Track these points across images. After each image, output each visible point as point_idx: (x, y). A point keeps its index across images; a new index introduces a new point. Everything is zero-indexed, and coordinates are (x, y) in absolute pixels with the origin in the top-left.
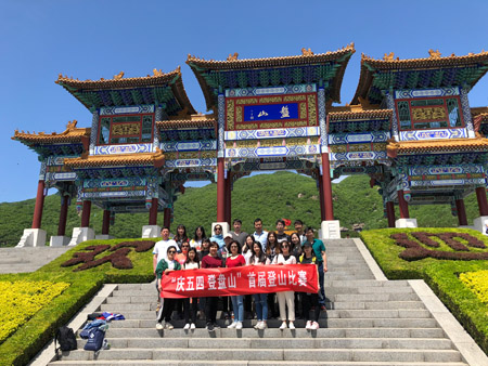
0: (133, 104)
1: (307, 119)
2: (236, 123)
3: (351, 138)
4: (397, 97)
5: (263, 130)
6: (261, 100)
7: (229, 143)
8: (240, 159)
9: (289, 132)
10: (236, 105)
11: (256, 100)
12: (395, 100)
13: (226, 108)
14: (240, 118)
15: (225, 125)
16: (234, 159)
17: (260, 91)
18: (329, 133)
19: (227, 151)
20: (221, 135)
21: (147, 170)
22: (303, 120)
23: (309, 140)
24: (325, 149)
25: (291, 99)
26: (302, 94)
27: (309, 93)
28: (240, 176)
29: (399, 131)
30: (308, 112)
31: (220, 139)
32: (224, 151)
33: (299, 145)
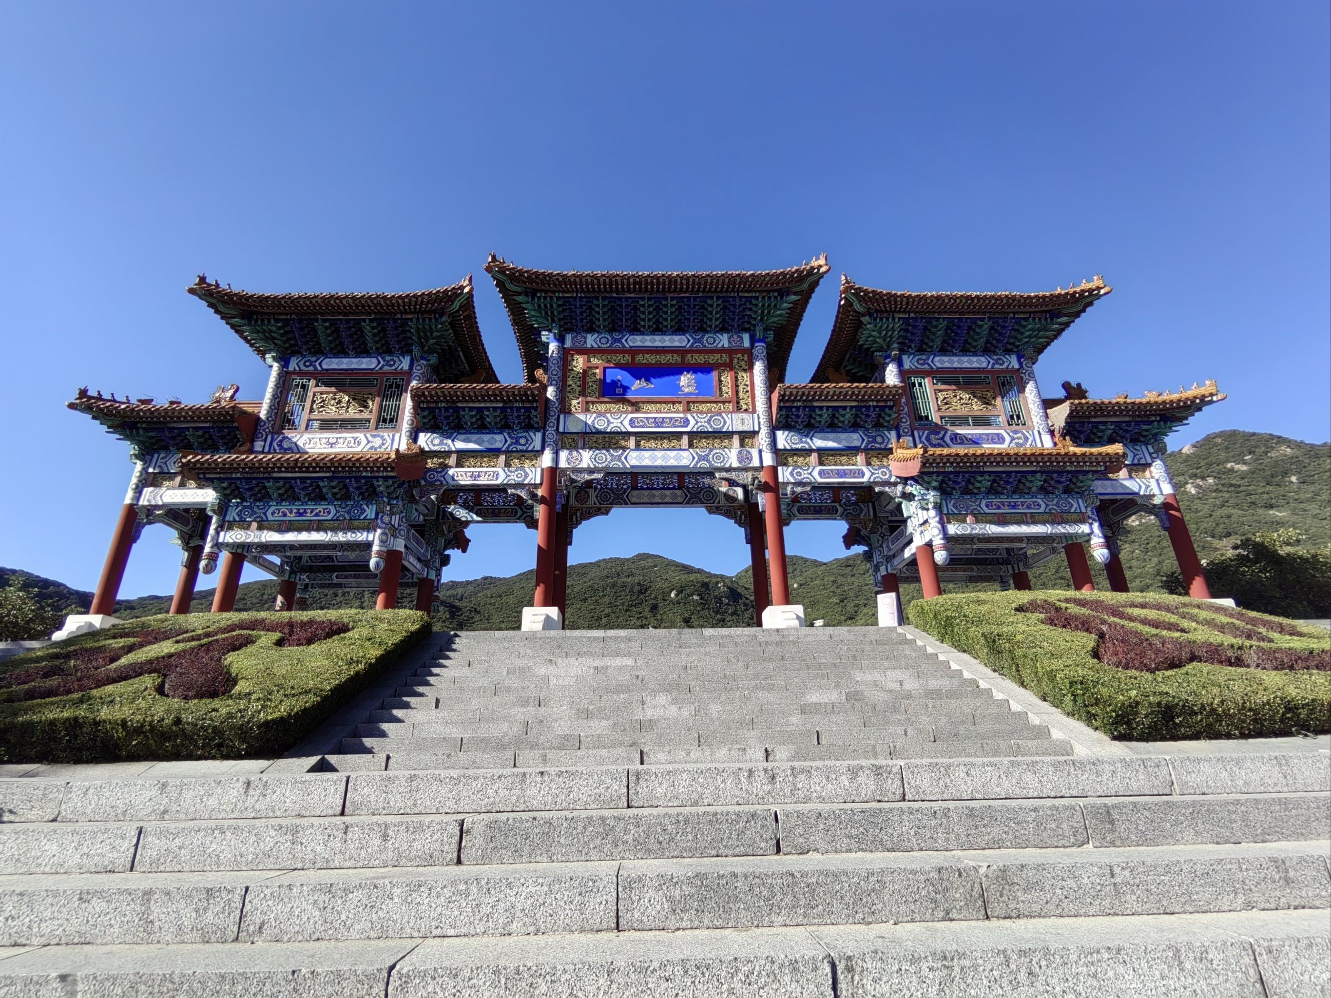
3: (820, 440)
4: (907, 367)
5: (642, 416)
7: (568, 438)
8: (593, 472)
9: (697, 421)
11: (628, 358)
12: (902, 373)
13: (563, 369)
14: (594, 388)
15: (563, 401)
16: (578, 472)
17: (636, 341)
18: (776, 427)
19: (563, 454)
20: (550, 422)
21: (381, 486)
23: (736, 440)
25: (700, 358)
26: (722, 351)
27: (737, 351)
28: (588, 515)
29: (914, 429)
30: (733, 386)
31: (551, 431)
32: (558, 453)
33: (717, 448)
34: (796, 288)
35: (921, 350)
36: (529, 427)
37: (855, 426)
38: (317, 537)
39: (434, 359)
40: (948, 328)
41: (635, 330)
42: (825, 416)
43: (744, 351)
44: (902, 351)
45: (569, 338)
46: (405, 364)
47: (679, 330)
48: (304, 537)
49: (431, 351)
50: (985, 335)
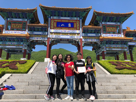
0: (20, 18)
2: (54, 27)
3: (89, 35)
4: (103, 24)
5: (63, 30)
6: (62, 21)
7: (51, 33)
8: (55, 38)
9: (71, 31)
10: (54, 22)
13: (51, 22)
14: (55, 25)
15: (50, 27)
16: (53, 38)
17: (62, 18)
18: (83, 33)
19: (51, 35)
20: (49, 30)
22: (75, 28)
23: (77, 34)
24: (81, 37)
25: (72, 21)
26: (75, 20)
27: (77, 20)
28: (54, 44)
29: (103, 33)
30: (76, 26)
31: (49, 32)
32: (50, 35)
33: (74, 36)
34: (87, 11)
35: (105, 21)
36: (45, 31)
37: (94, 33)
38: (14, 47)
39: (31, 20)
40: (109, 18)
41: (62, 16)
42: (90, 31)
44: (102, 21)
45: (52, 17)
46: (26, 20)
47: (69, 17)
48: (12, 47)
49: (30, 18)
50: (115, 19)
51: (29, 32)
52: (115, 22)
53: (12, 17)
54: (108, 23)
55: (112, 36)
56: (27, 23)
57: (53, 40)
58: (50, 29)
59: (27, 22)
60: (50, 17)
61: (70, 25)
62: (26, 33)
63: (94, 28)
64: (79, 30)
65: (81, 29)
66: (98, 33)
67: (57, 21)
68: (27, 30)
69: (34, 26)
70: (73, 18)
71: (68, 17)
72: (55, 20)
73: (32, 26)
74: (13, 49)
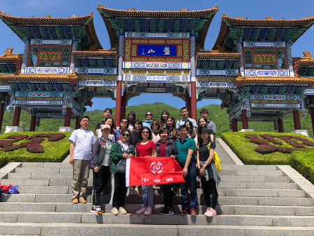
0: (56, 38)
1: (182, 57)
2: (131, 57)
3: (212, 72)
4: (245, 46)
5: (151, 63)
6: (150, 41)
7: (126, 70)
8: (134, 83)
9: (169, 65)
10: (132, 44)
11: (147, 41)
12: (243, 48)
13: (124, 46)
14: (134, 53)
15: (124, 58)
16: (129, 83)
17: (150, 35)
18: (197, 68)
19: (124, 76)
20: (120, 64)
21: (64, 86)
22: (179, 57)
23: (183, 72)
24: (194, 79)
25: (171, 42)
26: (180, 39)
27: (185, 39)
29: (244, 69)
30: (183, 52)
31: (120, 68)
32: (122, 76)
33: (176, 75)
34: (207, 17)
35: (251, 40)
36: (113, 66)
37: (224, 68)
38: (44, 102)
39: (80, 41)
40: (261, 32)
41: (149, 31)
42: (214, 64)
43: (187, 39)
44: (243, 40)
45: (126, 33)
46: (70, 42)
47: (165, 31)
48: (40, 102)
49: (79, 38)
50: (274, 34)
51: (77, 70)
52: (274, 40)
53: (41, 37)
54: (258, 44)
55: (267, 74)
56: (72, 50)
57: (129, 86)
58: (124, 60)
59: (72, 46)
60: (124, 35)
61: (167, 51)
62: (69, 71)
63: (224, 57)
64: (190, 61)
65: (193, 59)
66: (232, 67)
67: (138, 42)
68: (72, 65)
69: (87, 55)
70: (175, 35)
71: (163, 33)
72: (134, 41)
73: (82, 55)
74: (42, 107)
